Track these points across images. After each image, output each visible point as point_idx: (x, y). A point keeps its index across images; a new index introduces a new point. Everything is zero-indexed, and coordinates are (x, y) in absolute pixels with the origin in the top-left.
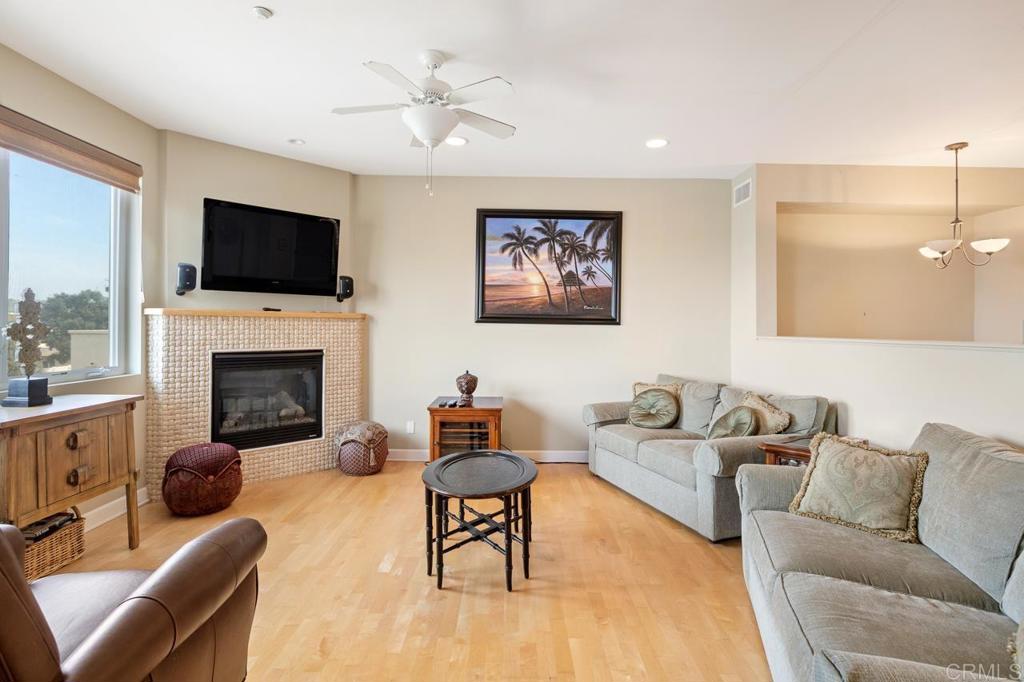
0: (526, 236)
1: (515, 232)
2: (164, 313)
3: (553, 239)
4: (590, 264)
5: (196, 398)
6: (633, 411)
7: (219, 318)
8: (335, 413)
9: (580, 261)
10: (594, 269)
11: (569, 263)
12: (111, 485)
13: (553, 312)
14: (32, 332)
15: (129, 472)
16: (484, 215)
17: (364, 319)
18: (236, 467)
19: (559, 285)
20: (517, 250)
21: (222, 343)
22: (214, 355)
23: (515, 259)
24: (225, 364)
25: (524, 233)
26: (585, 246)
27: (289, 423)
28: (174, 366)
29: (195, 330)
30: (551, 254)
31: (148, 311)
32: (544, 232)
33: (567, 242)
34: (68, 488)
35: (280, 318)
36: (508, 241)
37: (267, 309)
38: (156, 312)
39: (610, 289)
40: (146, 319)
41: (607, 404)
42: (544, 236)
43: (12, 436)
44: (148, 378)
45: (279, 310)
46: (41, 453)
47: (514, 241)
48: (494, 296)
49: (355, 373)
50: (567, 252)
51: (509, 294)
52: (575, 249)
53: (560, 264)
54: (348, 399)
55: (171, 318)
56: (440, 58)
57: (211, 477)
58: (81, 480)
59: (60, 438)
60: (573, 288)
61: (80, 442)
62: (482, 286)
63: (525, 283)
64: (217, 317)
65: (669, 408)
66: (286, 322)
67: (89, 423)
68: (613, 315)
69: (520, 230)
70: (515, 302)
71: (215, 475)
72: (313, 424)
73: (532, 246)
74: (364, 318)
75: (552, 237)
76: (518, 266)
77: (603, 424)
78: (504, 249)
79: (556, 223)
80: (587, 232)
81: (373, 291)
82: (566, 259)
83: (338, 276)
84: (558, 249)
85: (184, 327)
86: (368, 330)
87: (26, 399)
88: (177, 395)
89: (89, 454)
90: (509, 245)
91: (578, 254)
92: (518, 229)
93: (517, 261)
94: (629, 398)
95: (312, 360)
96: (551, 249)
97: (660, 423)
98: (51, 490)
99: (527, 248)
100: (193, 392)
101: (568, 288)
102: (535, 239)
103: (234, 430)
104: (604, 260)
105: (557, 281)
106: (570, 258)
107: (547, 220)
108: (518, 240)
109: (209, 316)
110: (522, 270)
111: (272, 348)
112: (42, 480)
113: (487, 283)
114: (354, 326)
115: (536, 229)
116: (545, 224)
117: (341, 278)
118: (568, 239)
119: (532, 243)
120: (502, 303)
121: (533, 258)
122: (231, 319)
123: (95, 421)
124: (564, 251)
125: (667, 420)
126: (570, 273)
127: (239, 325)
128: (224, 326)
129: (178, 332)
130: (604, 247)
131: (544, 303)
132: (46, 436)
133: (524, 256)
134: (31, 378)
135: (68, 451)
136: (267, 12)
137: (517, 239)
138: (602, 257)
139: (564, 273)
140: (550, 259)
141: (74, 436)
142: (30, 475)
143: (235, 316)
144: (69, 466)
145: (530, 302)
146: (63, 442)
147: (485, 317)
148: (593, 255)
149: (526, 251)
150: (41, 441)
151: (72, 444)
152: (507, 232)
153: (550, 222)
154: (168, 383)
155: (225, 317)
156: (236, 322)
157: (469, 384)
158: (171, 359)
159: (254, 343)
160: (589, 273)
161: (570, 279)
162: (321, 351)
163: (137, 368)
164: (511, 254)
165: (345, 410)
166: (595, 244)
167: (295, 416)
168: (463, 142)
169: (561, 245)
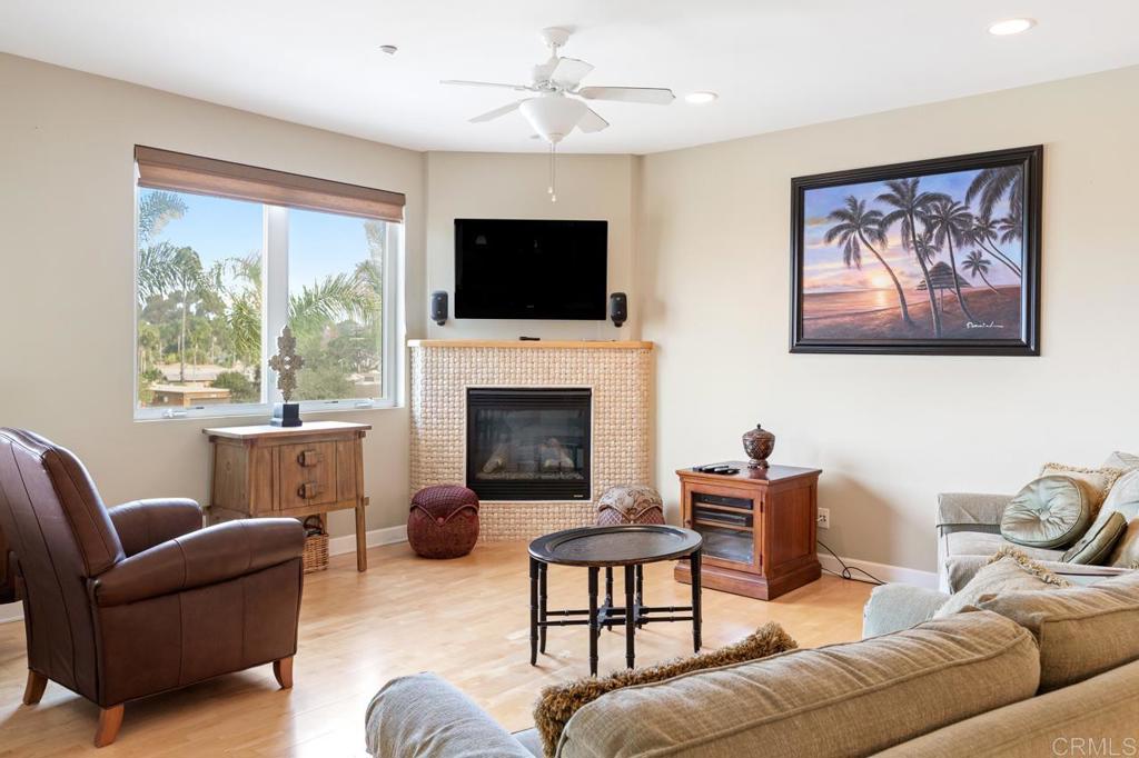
0: (866, 211)
1: (848, 208)
2: (421, 345)
3: (911, 211)
4: (977, 248)
5: (451, 437)
6: (1009, 512)
7: (474, 350)
8: (606, 470)
9: (959, 244)
10: (985, 256)
11: (939, 250)
12: (339, 505)
13: (910, 335)
14: (289, 363)
15: (357, 496)
16: (800, 187)
17: (650, 349)
18: (469, 514)
19: (921, 288)
20: (852, 236)
21: (476, 378)
22: (469, 390)
23: (848, 250)
24: (479, 400)
25: (862, 207)
26: (970, 216)
27: (553, 477)
28: (432, 401)
29: (449, 362)
30: (907, 236)
31: (412, 343)
32: (895, 202)
33: (934, 213)
34: (298, 499)
35: (538, 348)
36: (838, 223)
37: (523, 339)
38: (414, 343)
39: (1018, 289)
40: (410, 351)
41: (967, 496)
42: (895, 209)
43: (252, 447)
44: (411, 411)
45: (538, 339)
46: (276, 465)
47: (846, 222)
48: (818, 311)
49: (634, 421)
50: (935, 232)
51: (841, 305)
52: (951, 224)
53: (923, 252)
54: (623, 454)
55: (429, 350)
56: (559, 35)
57: (441, 520)
58: (308, 494)
59: (292, 454)
60: (947, 292)
61: (308, 461)
62: (799, 296)
63: (865, 289)
64: (470, 348)
65: (1066, 513)
66: (546, 354)
67: (318, 445)
68: (1024, 340)
69: (855, 202)
70: (847, 319)
71: (445, 518)
72: (579, 482)
73: (876, 227)
74: (650, 347)
75: (907, 207)
76: (853, 262)
77: (956, 527)
78: (830, 236)
79: (916, 183)
80: (972, 192)
81: (661, 310)
82: (933, 243)
83: (609, 293)
84: (920, 228)
85: (440, 359)
86: (655, 364)
87: (281, 420)
88: (435, 432)
89: (318, 472)
90: (839, 229)
91: (955, 232)
92: (853, 202)
93: (852, 253)
94: (1010, 489)
95: (577, 401)
96: (908, 227)
97: (1039, 537)
98: (283, 498)
99: (865, 231)
100: (448, 429)
101: (938, 293)
102: (880, 214)
103: (491, 477)
104: (1004, 238)
105: (918, 282)
106: (940, 241)
107: (899, 181)
108: (852, 221)
109: (464, 347)
110: (858, 266)
111: (529, 385)
112: (276, 488)
113: (806, 292)
114: (633, 358)
115: (883, 197)
116: (896, 188)
117: (614, 296)
118: (936, 208)
119: (874, 222)
120: (828, 321)
121: (877, 246)
122: (485, 350)
123: (323, 444)
124: (929, 230)
125: (1054, 534)
126: (941, 267)
127: (494, 358)
128: (478, 358)
129: (435, 365)
130: (1005, 216)
131: (895, 319)
132: (280, 451)
133: (862, 246)
134: (289, 403)
135: (299, 467)
136: (390, 48)
137: (851, 218)
138: (1001, 234)
139: (929, 267)
140: (905, 245)
141: (303, 454)
142: (267, 481)
143: (490, 348)
144: (299, 480)
145: (873, 319)
146: (294, 458)
147: (803, 343)
148: (986, 229)
149: (865, 236)
150: (276, 453)
151: (301, 461)
152: (835, 208)
153: (905, 184)
154: (426, 418)
155: (479, 348)
156: (491, 353)
157: (761, 446)
158: (429, 392)
159: (509, 378)
160: (976, 263)
161: (941, 276)
162: (589, 390)
163: (402, 402)
164: (841, 243)
165: (620, 467)
166: (987, 211)
167: (559, 469)
168: (710, 97)
169: (925, 220)
